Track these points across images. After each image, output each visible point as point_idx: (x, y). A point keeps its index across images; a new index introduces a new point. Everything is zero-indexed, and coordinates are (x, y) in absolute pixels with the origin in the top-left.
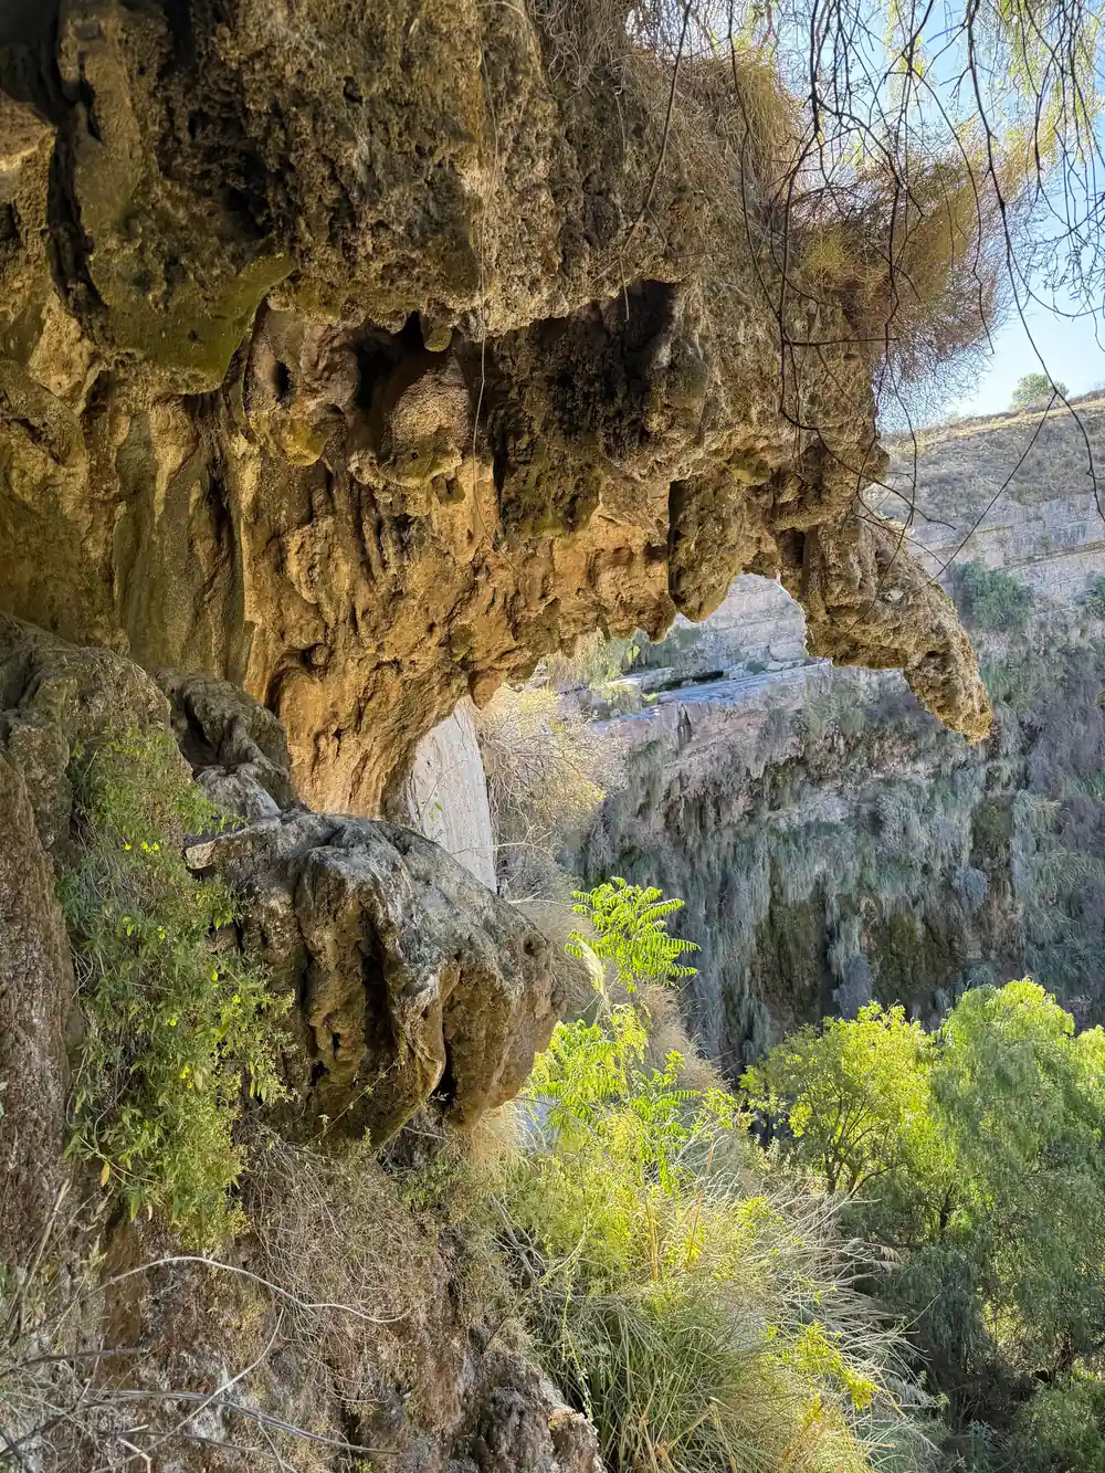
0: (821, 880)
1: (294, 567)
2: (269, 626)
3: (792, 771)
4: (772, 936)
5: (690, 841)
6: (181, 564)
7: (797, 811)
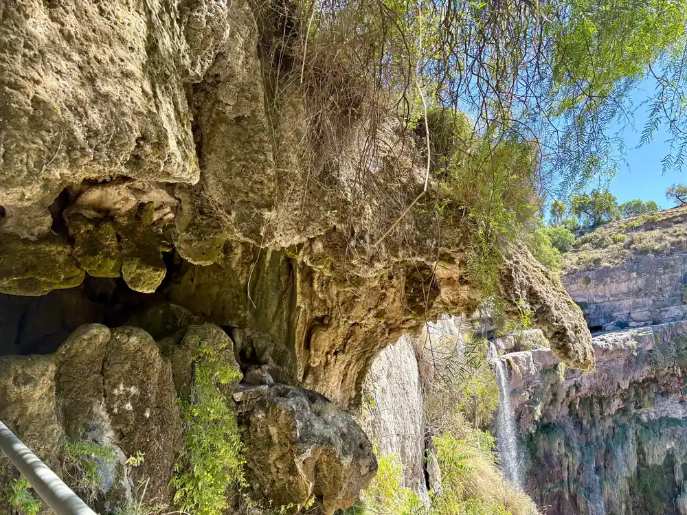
0: (671, 453)
1: (316, 286)
2: (307, 308)
3: (648, 386)
4: (639, 485)
5: (585, 422)
6: (275, 285)
7: (653, 410)
